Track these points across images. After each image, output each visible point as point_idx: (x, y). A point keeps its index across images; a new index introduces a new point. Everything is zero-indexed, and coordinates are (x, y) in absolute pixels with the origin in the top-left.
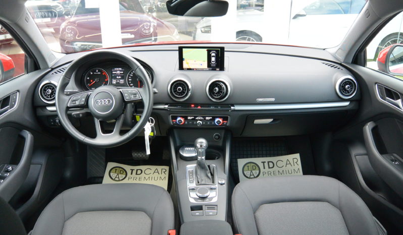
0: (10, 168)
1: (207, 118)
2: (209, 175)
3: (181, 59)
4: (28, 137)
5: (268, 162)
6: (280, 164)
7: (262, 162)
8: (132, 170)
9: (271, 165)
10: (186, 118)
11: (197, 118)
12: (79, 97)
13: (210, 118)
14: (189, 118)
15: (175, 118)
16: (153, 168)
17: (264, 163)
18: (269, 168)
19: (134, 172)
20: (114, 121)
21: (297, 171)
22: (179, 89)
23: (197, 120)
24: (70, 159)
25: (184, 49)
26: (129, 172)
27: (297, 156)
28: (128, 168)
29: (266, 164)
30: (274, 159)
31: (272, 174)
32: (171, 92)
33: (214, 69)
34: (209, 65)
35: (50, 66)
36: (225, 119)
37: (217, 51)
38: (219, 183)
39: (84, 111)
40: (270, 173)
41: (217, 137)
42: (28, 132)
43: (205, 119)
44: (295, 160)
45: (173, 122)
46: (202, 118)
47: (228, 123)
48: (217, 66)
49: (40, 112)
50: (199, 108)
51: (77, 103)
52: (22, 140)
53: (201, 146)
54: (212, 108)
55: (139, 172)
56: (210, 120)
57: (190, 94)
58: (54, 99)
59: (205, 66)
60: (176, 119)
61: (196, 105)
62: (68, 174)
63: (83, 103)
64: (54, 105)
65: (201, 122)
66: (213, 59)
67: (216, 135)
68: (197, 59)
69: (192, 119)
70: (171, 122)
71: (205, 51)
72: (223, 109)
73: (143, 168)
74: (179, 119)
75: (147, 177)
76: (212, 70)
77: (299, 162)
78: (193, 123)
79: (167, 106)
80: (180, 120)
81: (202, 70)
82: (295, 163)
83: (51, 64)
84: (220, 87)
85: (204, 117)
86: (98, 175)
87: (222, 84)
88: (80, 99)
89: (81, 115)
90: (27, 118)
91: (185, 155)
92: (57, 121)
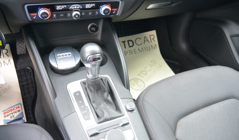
1: (88, 6)
2: (110, 98)
5: (128, 41)
6: (139, 42)
7: (122, 42)
9: (131, 44)
10: (52, 8)
11: (71, 7)
13: (92, 5)
14: (59, 8)
15: (34, 10)
17: (124, 42)
18: (130, 47)
21: (154, 47)
27: (154, 33)
29: (126, 43)
30: (133, 37)
31: (133, 52)
38: (128, 110)
40: (131, 52)
41: (93, 29)
43: (84, 8)
44: (152, 37)
45: (32, 17)
46: (79, 6)
47: (118, 11)
56: (92, 8)
60: (36, 11)
65: (78, 13)
67: (92, 26)
69: (63, 10)
74: (42, 11)
77: (156, 39)
78: (66, 15)
80: (44, 13)
82: (152, 40)
85: (83, 5)
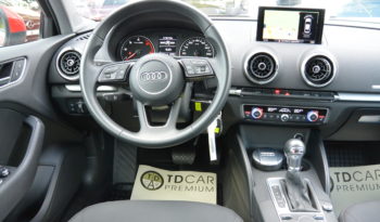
0: (6, 172)
1: (296, 111)
2: (306, 195)
3: (261, 26)
4: (37, 126)
5: (343, 174)
6: (358, 176)
7: (335, 174)
8: (170, 176)
9: (347, 177)
10: (265, 110)
11: (281, 111)
12: (116, 68)
13: (300, 111)
14: (269, 109)
15: (249, 108)
16: (197, 174)
17: (337, 174)
18: (345, 181)
19: (173, 179)
20: (166, 107)
22: (262, 66)
23: (282, 113)
24: (94, 160)
25: (266, 12)
26: (166, 179)
28: (164, 173)
29: (340, 176)
30: (350, 170)
31: (349, 189)
32: (249, 69)
33: (307, 41)
34: (301, 36)
35: (75, 30)
36: (322, 113)
37: (314, 15)
38: (324, 209)
39: (121, 92)
40: (346, 187)
42: (37, 119)
43: (292, 113)
44: (378, 173)
45: (246, 115)
46: (288, 111)
47: (326, 119)
48: (312, 38)
49: (57, 92)
50: (287, 95)
51: (113, 77)
52: (28, 129)
53: (296, 151)
54: (306, 96)
55: (179, 179)
56: (301, 113)
57: (276, 73)
58: (78, 73)
59: (295, 36)
60: (251, 110)
61: (283, 90)
62: (89, 178)
63: (121, 77)
64: (77, 82)
65: (287, 116)
66: (307, 27)
67: (298, 136)
68: (284, 26)
69: (275, 112)
70: (243, 114)
71: (297, 15)
72: (322, 97)
73: (184, 174)
74: (255, 110)
75: (189, 186)
76: (305, 42)
78: (275, 117)
79: (239, 91)
80: (257, 112)
81: (290, 42)
82: (378, 177)
83: (76, 28)
84: (323, 66)
85: (292, 109)
86: (127, 181)
87: (325, 60)
88: (117, 70)
89: (115, 98)
90: (37, 98)
91: (264, 162)
92: (80, 106)
